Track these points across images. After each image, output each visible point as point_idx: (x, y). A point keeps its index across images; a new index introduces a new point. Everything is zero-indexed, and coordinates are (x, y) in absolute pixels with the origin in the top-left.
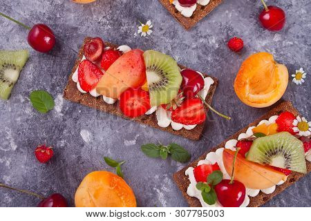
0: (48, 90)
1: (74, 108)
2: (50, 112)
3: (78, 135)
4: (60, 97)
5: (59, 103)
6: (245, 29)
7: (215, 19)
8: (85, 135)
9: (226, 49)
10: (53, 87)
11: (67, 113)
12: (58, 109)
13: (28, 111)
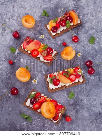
0: (15, 48)
1: (20, 53)
2: (14, 53)
3: (20, 60)
4: (18, 50)
5: (17, 51)
6: (68, 41)
7: (61, 37)
8: (22, 60)
9: (62, 45)
10: (16, 47)
11: (19, 54)
12: (16, 52)
13: (9, 52)
